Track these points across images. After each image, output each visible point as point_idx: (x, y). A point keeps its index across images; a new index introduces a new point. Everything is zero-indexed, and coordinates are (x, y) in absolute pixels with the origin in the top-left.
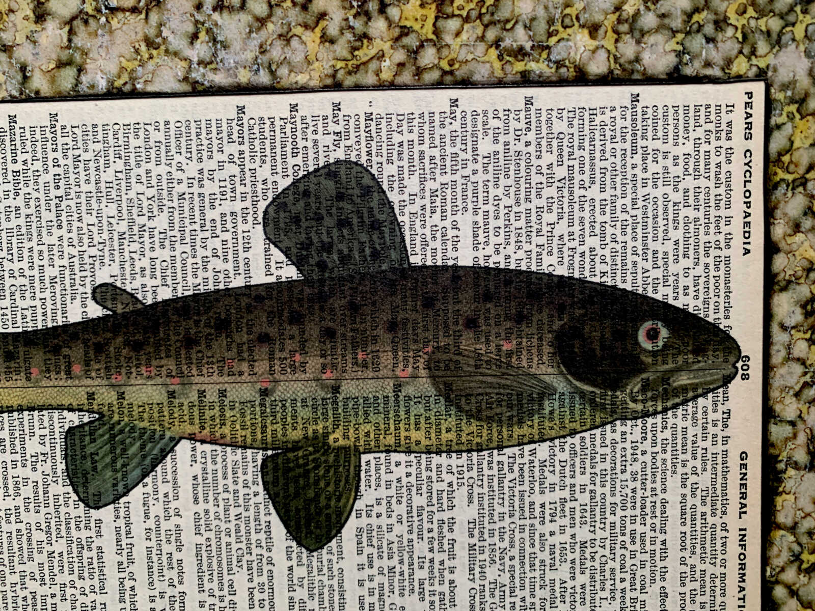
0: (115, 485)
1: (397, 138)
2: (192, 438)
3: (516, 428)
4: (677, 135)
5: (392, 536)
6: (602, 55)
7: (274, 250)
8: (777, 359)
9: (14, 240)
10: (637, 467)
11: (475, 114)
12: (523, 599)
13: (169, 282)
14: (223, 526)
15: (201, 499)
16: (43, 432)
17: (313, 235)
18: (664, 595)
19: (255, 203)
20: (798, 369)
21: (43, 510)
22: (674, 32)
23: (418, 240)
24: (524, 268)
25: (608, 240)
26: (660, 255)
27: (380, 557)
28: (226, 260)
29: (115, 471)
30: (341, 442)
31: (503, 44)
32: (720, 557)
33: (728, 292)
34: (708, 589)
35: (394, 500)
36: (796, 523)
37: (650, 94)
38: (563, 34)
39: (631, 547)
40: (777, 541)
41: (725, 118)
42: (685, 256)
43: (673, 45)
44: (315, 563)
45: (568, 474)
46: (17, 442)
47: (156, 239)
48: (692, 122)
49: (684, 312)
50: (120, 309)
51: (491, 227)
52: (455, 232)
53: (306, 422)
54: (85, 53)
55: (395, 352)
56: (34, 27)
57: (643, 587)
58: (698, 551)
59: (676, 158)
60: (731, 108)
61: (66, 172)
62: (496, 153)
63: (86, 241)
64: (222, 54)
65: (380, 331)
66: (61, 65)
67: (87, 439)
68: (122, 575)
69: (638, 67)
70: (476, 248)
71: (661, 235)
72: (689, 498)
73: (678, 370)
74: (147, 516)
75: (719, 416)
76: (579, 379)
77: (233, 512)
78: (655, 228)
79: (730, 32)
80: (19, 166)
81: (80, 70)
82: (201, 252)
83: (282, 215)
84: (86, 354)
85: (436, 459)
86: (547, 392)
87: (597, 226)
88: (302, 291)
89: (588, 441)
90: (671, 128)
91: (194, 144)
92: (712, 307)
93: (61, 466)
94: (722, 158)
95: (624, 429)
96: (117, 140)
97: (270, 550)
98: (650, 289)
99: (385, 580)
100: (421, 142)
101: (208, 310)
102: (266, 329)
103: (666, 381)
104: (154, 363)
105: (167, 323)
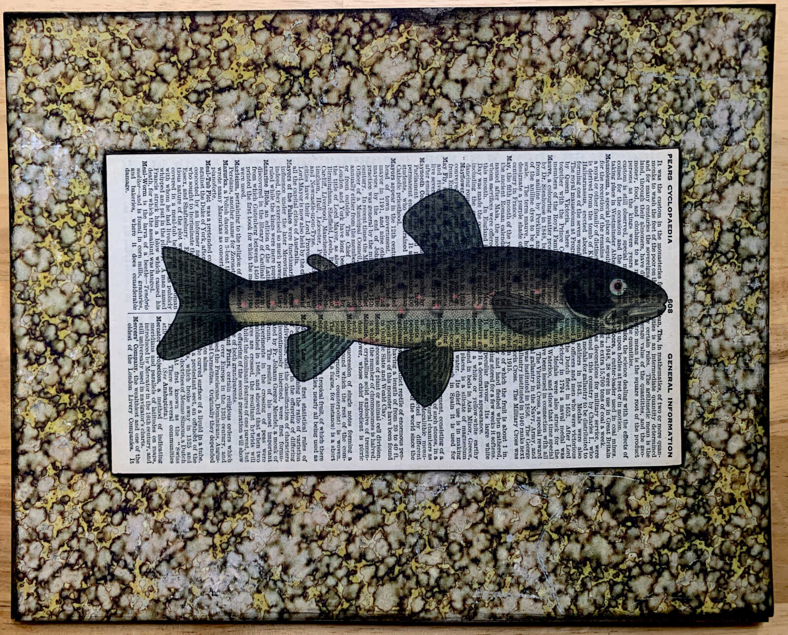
0: (315, 368)
1: (477, 177)
2: (360, 341)
3: (541, 338)
4: (631, 177)
5: (470, 399)
6: (590, 133)
7: (408, 237)
8: (688, 301)
9: (264, 230)
10: (610, 361)
11: (521, 164)
12: (545, 437)
13: (351, 254)
14: (375, 392)
15: (363, 376)
16: (275, 337)
17: (430, 229)
18: (626, 436)
19: (399, 212)
20: (700, 307)
21: (273, 382)
22: (629, 122)
23: (488, 232)
24: (547, 248)
25: (593, 233)
26: (622, 242)
27: (464, 411)
28: (382, 243)
29: (315, 360)
30: (443, 345)
31: (536, 127)
32: (658, 414)
33: (660, 263)
34: (651, 434)
35: (472, 378)
36: (700, 396)
37: (616, 155)
38: (569, 122)
39: (607, 408)
40: (690, 406)
41: (657, 168)
42: (636, 243)
43: (628, 128)
44: (427, 414)
45: (570, 364)
46: (260, 343)
47: (344, 231)
48: (639, 170)
49: (636, 274)
50: (322, 268)
51: (529, 225)
52: (509, 228)
53: (423, 333)
54: (308, 127)
55: (474, 294)
56: (281, 112)
57: (614, 432)
58: (645, 411)
59: (630, 189)
60: (660, 162)
61: (295, 192)
62: (532, 185)
63: (305, 231)
64: (384, 130)
65: (465, 283)
66: (295, 133)
67: (300, 341)
68: (316, 420)
69: (610, 140)
70: (520, 237)
71: (622, 231)
72: (639, 380)
73: (632, 306)
74: (332, 386)
75: (656, 333)
76: (577, 311)
77: (381, 383)
78: (619, 228)
79: (659, 122)
80: (268, 189)
81: (306, 136)
82: (368, 238)
83: (413, 218)
84: (302, 293)
85: (496, 355)
86: (559, 318)
87: (587, 226)
88: (422, 260)
89: (582, 346)
90: (628, 173)
91: (367, 179)
92: (651, 271)
94: (656, 190)
95: (602, 339)
96: (325, 175)
97: (401, 406)
98: (616, 261)
99: (466, 424)
100: (491, 179)
101: (371, 269)
102: (402, 281)
103: (625, 312)
104: (340, 299)
105: (348, 277)
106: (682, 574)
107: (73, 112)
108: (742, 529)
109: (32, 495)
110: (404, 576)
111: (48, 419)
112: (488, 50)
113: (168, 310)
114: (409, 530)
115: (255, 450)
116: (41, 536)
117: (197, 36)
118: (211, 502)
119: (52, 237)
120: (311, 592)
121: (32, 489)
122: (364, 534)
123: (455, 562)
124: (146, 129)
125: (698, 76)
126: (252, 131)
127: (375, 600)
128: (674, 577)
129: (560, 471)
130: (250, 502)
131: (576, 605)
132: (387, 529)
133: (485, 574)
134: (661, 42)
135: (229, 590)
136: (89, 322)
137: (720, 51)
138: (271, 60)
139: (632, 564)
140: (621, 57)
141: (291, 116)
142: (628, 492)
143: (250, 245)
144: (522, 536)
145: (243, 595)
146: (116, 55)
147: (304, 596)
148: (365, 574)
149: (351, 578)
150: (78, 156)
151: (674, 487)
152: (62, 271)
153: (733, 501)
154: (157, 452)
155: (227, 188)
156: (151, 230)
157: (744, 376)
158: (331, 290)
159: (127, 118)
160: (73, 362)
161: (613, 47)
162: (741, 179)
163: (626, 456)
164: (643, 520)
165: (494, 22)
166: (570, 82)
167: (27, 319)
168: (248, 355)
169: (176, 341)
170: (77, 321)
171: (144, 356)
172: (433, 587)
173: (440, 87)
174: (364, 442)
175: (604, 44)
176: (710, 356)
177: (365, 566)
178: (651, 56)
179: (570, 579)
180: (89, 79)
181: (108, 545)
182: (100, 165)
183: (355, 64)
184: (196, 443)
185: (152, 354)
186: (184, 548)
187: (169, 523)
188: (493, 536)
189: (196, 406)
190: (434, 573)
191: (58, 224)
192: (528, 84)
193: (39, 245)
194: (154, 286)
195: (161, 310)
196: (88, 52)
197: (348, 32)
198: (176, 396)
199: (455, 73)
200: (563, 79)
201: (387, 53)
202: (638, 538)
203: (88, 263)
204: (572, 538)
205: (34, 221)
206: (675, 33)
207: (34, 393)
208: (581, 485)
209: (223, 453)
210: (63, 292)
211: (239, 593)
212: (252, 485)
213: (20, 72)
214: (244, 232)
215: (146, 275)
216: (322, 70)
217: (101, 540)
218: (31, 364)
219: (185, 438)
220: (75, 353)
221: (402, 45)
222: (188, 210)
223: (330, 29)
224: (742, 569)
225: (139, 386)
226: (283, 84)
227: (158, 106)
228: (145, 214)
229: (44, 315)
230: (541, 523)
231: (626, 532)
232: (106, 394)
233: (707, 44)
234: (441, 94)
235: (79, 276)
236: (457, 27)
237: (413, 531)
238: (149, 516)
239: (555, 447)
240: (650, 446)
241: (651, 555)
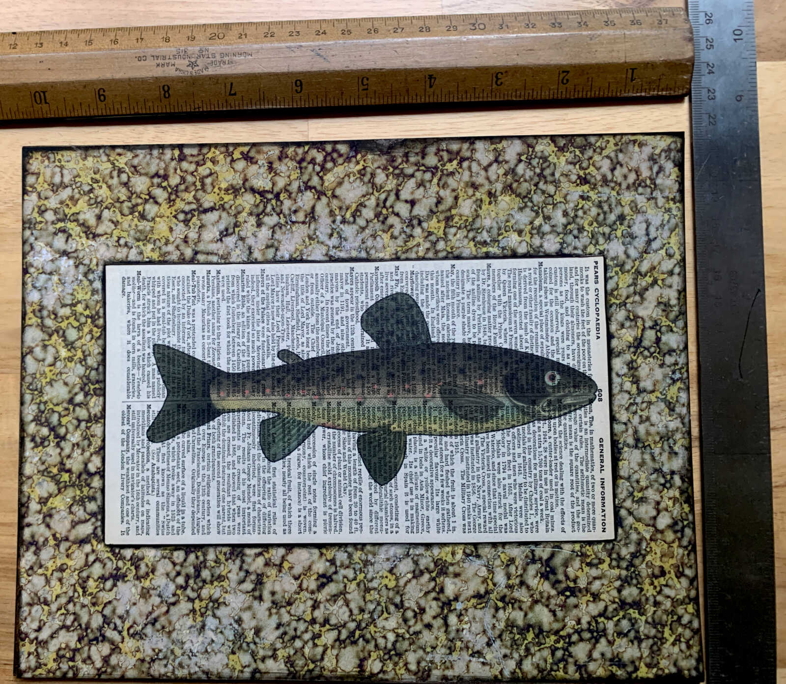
0: (284, 450)
1: (425, 282)
2: (323, 426)
3: (484, 424)
4: (561, 281)
5: (422, 478)
6: (524, 244)
7: (365, 334)
8: (616, 390)
9: (241, 328)
10: (547, 445)
11: (463, 272)
12: (490, 514)
13: (315, 349)
14: (337, 471)
15: (327, 457)
16: (249, 422)
17: (384, 327)
18: (563, 513)
19: (357, 312)
20: (627, 396)
21: (247, 463)
22: (559, 234)
23: (435, 330)
24: (487, 344)
25: (529, 331)
26: (555, 339)
27: (416, 489)
28: (343, 339)
29: (284, 442)
30: (397, 429)
31: (476, 240)
32: (591, 493)
33: (590, 357)
34: (586, 511)
35: (423, 460)
36: (630, 476)
37: (548, 262)
38: (505, 234)
39: (545, 487)
40: (621, 486)
41: (585, 274)
42: (567, 339)
43: (558, 239)
44: (383, 492)
45: (511, 447)
46: (236, 427)
47: (310, 329)
48: (569, 275)
49: (568, 368)
50: (291, 362)
51: (471, 324)
52: (454, 327)
53: (379, 419)
54: (279, 242)
55: (424, 385)
56: (256, 229)
57: (552, 509)
58: (580, 490)
59: (561, 292)
60: (587, 269)
61: (268, 297)
62: (473, 290)
63: (275, 329)
64: (344, 243)
65: (416, 374)
66: (268, 247)
67: (271, 426)
68: (285, 497)
69: (542, 249)
70: (464, 334)
71: (555, 329)
72: (574, 461)
73: (566, 396)
74: (299, 466)
75: (588, 419)
76: (518, 400)
77: (343, 464)
78: (552, 326)
79: (585, 233)
80: (245, 294)
81: (277, 249)
82: (331, 335)
83: (370, 318)
84: (273, 383)
85: (444, 439)
86: (500, 406)
87: (523, 325)
88: (378, 354)
89: (521, 431)
90: (558, 278)
91: (329, 284)
92: (582, 365)
93: (257, 440)
94: (584, 292)
95: (539, 425)
96: (293, 282)
97: (360, 484)
98: (550, 355)
99: (419, 501)
100: (437, 285)
101: (333, 363)
102: (360, 372)
103: (560, 401)
104: (306, 388)
105: (313, 369)
106: (618, 641)
107: (78, 229)
108: (673, 599)
109: (35, 563)
110: (364, 639)
111: (50, 496)
112: (433, 174)
113: (157, 399)
114: (368, 597)
115: (231, 524)
116: (42, 600)
117: (185, 165)
118: (191, 570)
119: (58, 336)
120: (280, 653)
121: (35, 558)
122: (327, 601)
123: (410, 627)
124: (141, 243)
125: (618, 194)
126: (232, 246)
127: (337, 661)
128: (611, 643)
129: (504, 544)
130: (226, 571)
131: (520, 669)
132: (348, 596)
133: (437, 638)
134: (584, 165)
135: (206, 651)
136: (88, 410)
137: (637, 172)
138: (247, 185)
139: (571, 631)
140: (550, 178)
141: (264, 233)
142: (566, 564)
143: (229, 342)
144: (470, 604)
145: (219, 656)
146: (115, 181)
147: (274, 657)
148: (329, 637)
149: (316, 641)
150: (81, 267)
151: (608, 560)
152: (66, 366)
153: (663, 573)
154: (145, 525)
155: (210, 294)
156: (144, 330)
157: (669, 458)
158: (299, 380)
159: (124, 234)
160: (74, 445)
161: (542, 170)
162: (660, 282)
163: (563, 531)
164: (580, 590)
165: (439, 150)
166: (506, 201)
167: (34, 407)
168: (226, 438)
169: (163, 426)
170: (77, 409)
171: (136, 439)
172: (390, 651)
173: (392, 207)
174: (327, 517)
175: (535, 167)
176: (637, 440)
177: (328, 630)
178: (576, 177)
179: (515, 644)
180: (92, 201)
181: (100, 609)
182: (101, 274)
183: (319, 188)
184: (180, 517)
185: (142, 437)
186: (167, 612)
187: (154, 589)
188: (444, 603)
189: (179, 484)
190: (391, 637)
191: (63, 325)
192: (469, 202)
193: (46, 343)
194: (145, 378)
195: (151, 399)
196: (92, 179)
197: (313, 161)
198: (163, 475)
199: (405, 194)
200: (500, 198)
201: (347, 178)
202: (576, 606)
203: (89, 358)
204: (516, 606)
205: (42, 322)
206: (597, 158)
207: (39, 472)
208: (523, 557)
209: (203, 526)
210: (66, 384)
211: (216, 654)
212: (228, 556)
213: (34, 197)
214: (224, 331)
215: (138, 369)
216: (291, 193)
217: (94, 604)
218: (36, 446)
219: (170, 513)
220: (75, 437)
221: (359, 172)
222: (176, 313)
223: (298, 158)
224: (674, 636)
225: (130, 466)
226: (257, 206)
227: (151, 224)
228: (139, 316)
229: (49, 403)
230: (487, 592)
231: (565, 602)
232: (101, 473)
233: (625, 166)
234: (393, 212)
235: (80, 370)
236: (406, 155)
237: (371, 598)
238: (137, 582)
239: (499, 522)
240: (585, 522)
241: (589, 623)
